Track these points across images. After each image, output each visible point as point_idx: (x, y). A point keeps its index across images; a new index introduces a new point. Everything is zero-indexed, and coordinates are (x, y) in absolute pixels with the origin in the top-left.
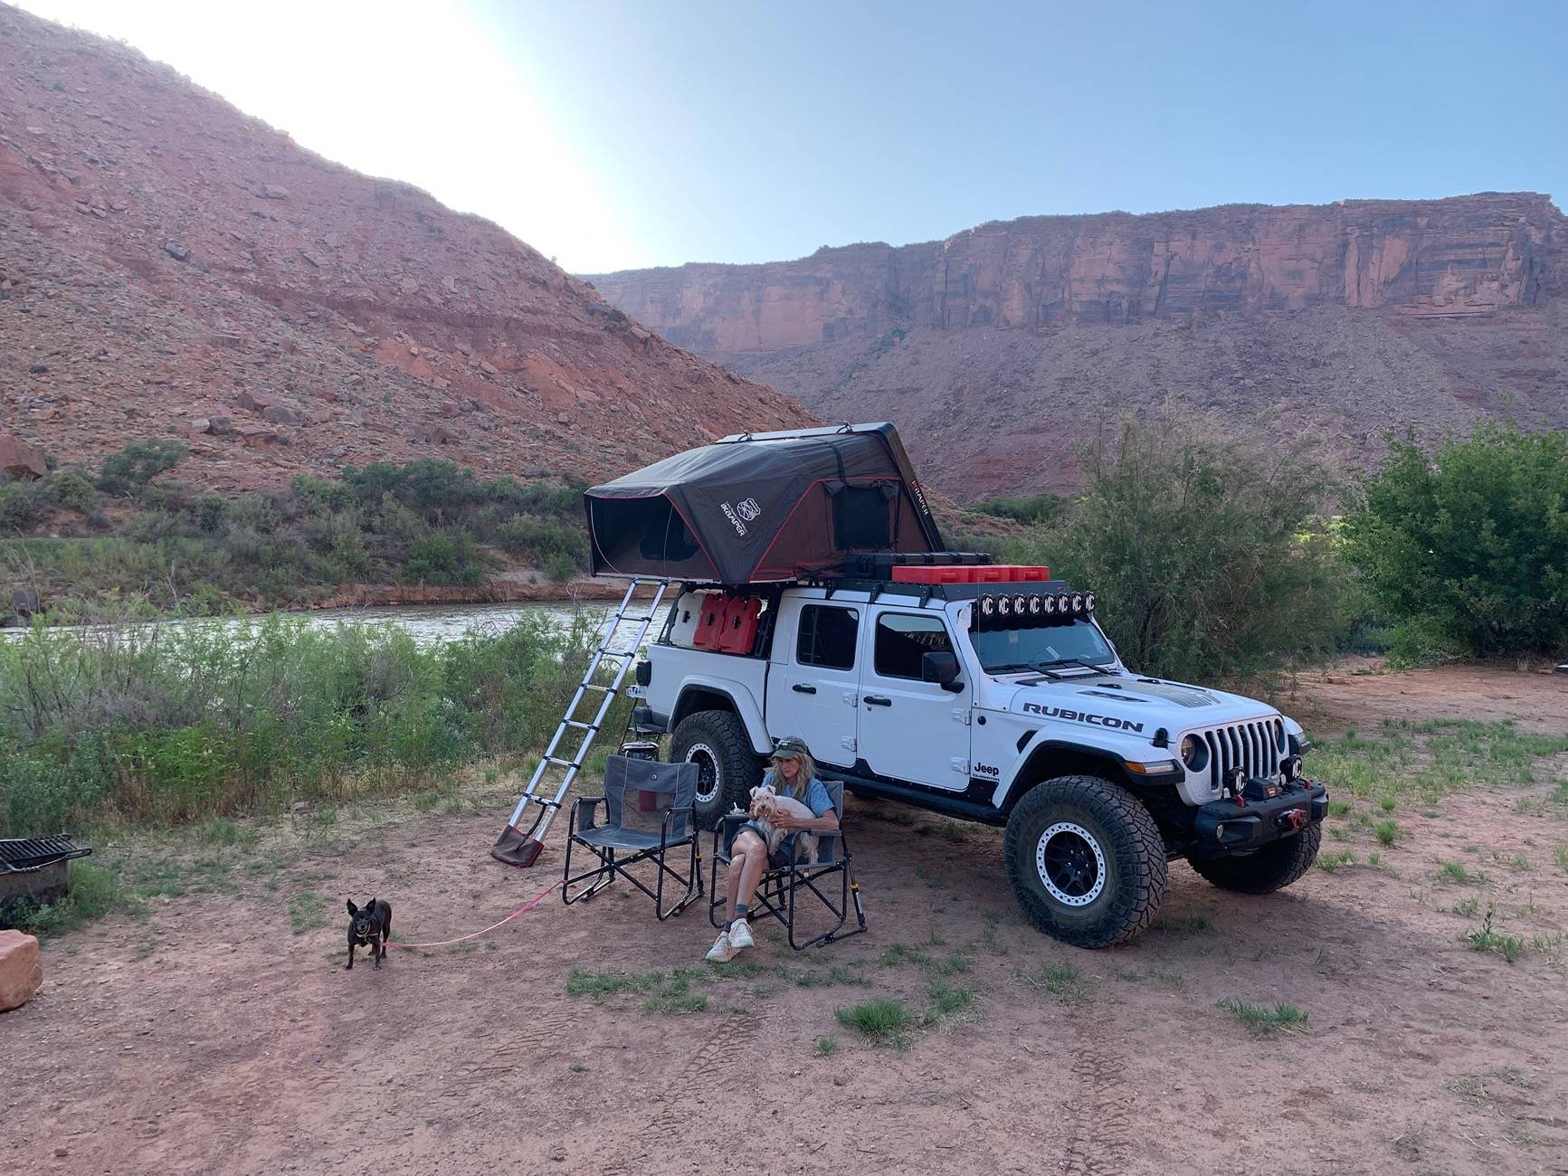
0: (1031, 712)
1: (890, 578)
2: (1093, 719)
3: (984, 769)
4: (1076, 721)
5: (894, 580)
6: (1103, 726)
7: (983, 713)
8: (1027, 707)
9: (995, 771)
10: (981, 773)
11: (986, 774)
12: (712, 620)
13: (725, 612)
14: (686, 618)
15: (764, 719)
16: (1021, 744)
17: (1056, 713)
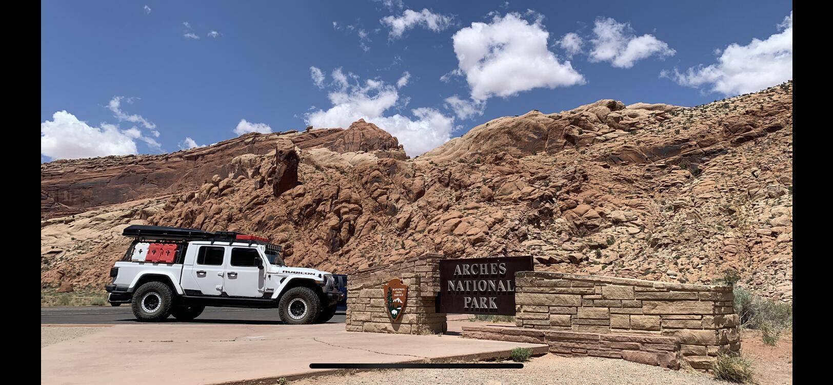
0: (285, 273)
2: (302, 273)
5: (236, 238)
7: (270, 274)
8: (283, 272)
9: (273, 290)
10: (268, 291)
11: (270, 291)
12: (155, 252)
13: (161, 249)
14: (141, 251)
15: (180, 284)
16: (281, 281)
17: (292, 272)
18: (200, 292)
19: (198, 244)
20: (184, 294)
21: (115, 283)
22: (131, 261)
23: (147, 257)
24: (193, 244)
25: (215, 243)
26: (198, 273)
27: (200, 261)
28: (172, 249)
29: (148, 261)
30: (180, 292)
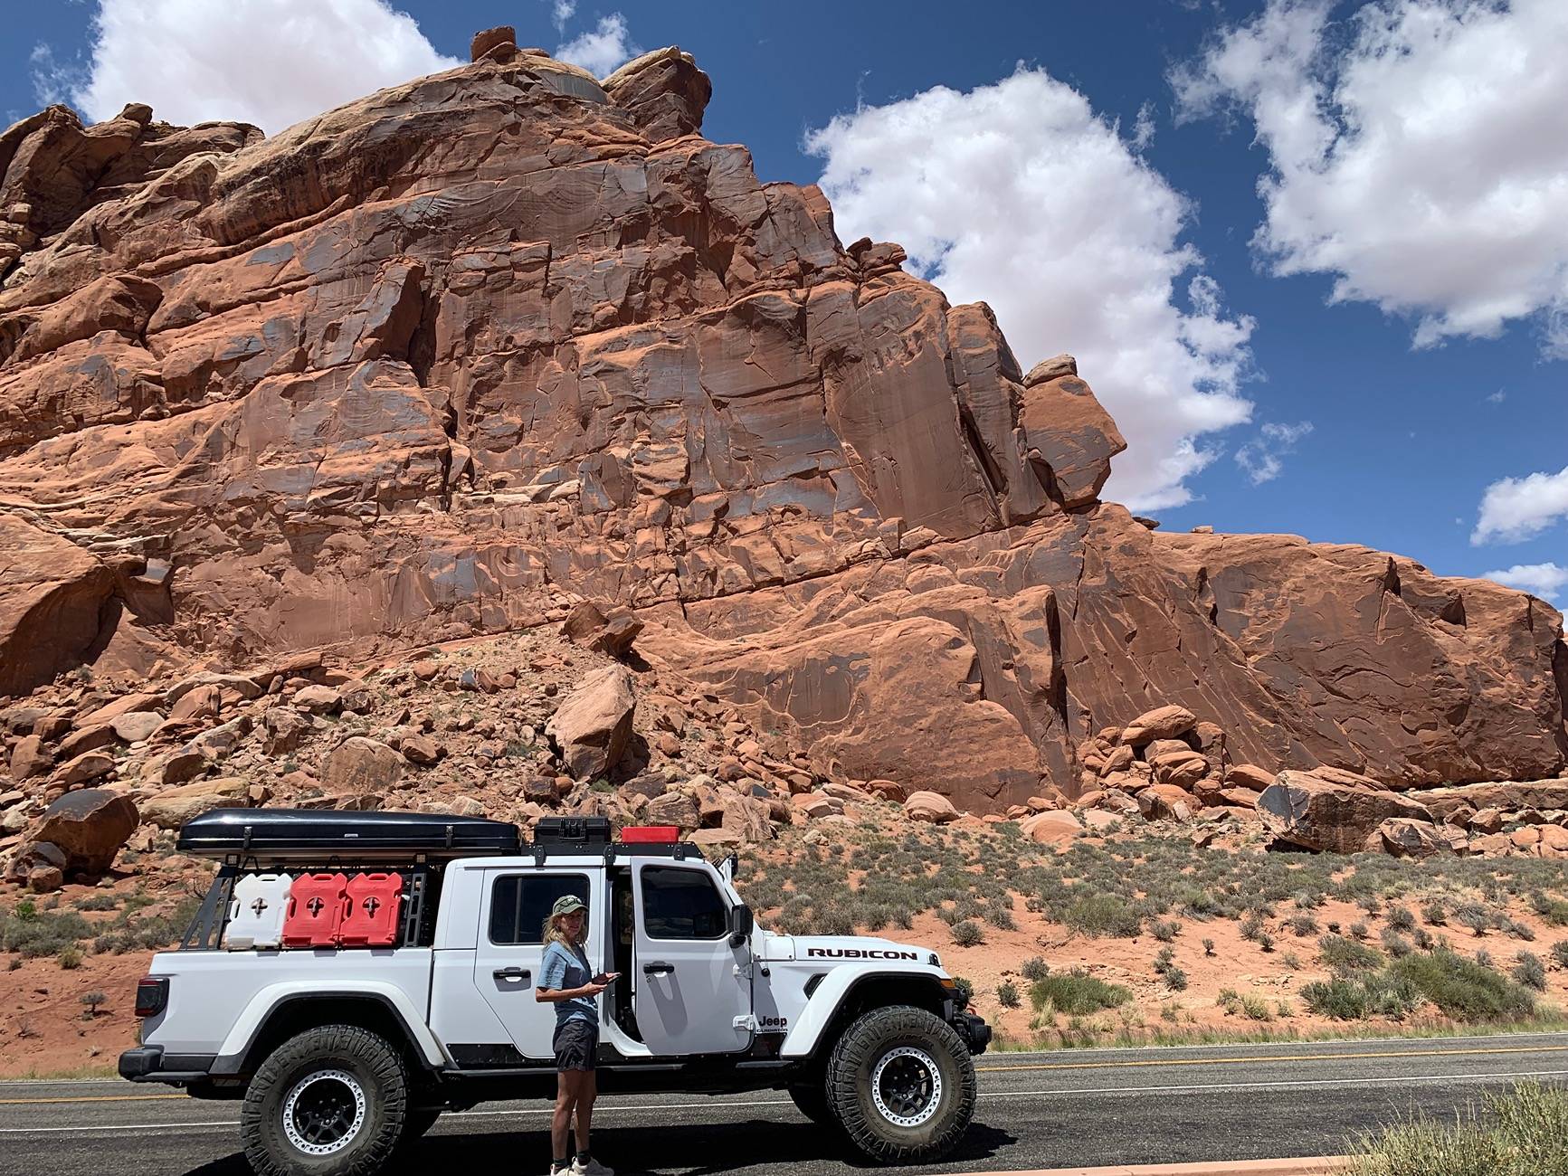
0: (816, 956)
2: (875, 954)
3: (770, 1022)
4: (861, 958)
6: (885, 960)
7: (767, 964)
8: (810, 952)
9: (783, 1022)
10: (767, 1027)
11: (773, 1027)
12: (319, 906)
13: (343, 894)
14: (260, 908)
15: (428, 1023)
16: (810, 989)
17: (840, 953)
18: (510, 1050)
19: (485, 868)
20: (447, 1064)
21: (152, 1039)
22: (218, 946)
23: (286, 928)
24: (467, 868)
25: (550, 860)
26: (498, 976)
27: (501, 931)
28: (385, 892)
29: (295, 943)
30: (434, 1058)
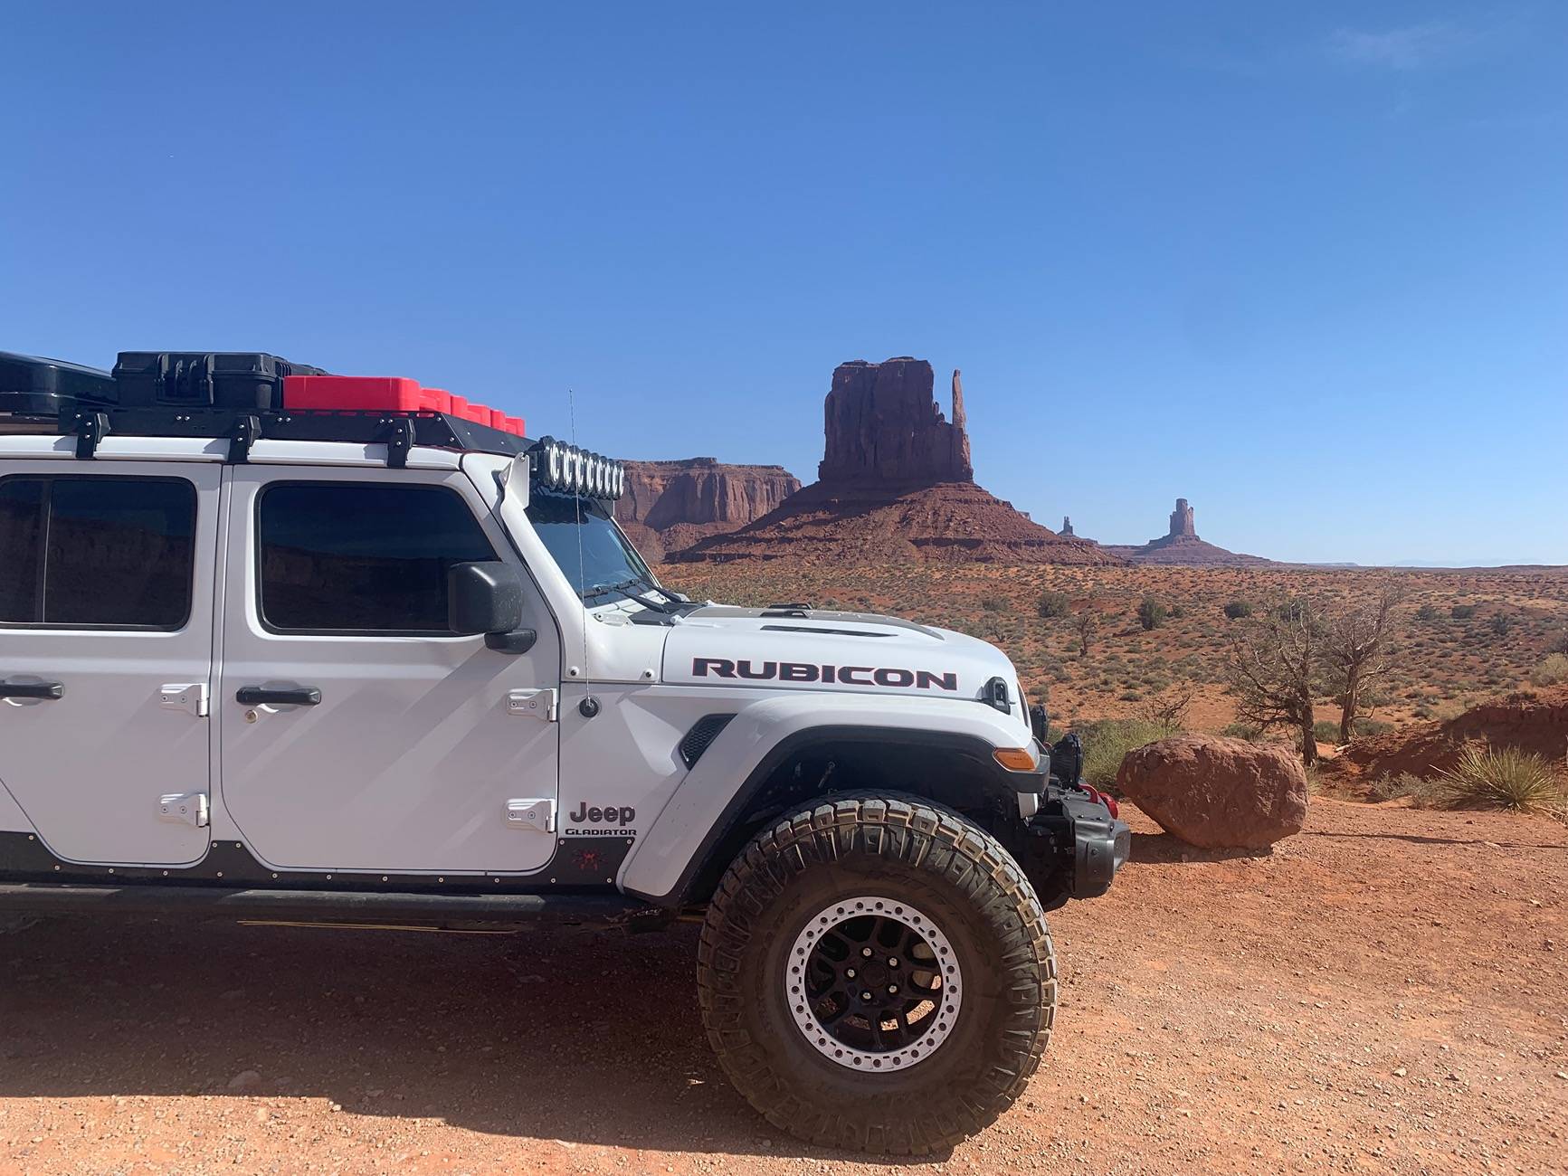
1: (282, 407)
2: (855, 675)
3: (595, 815)
4: (818, 683)
5: (285, 407)
6: (877, 687)
7: (590, 693)
8: (700, 667)
9: (626, 815)
10: (587, 825)
11: (603, 825)
16: (694, 747)
17: (770, 670)
